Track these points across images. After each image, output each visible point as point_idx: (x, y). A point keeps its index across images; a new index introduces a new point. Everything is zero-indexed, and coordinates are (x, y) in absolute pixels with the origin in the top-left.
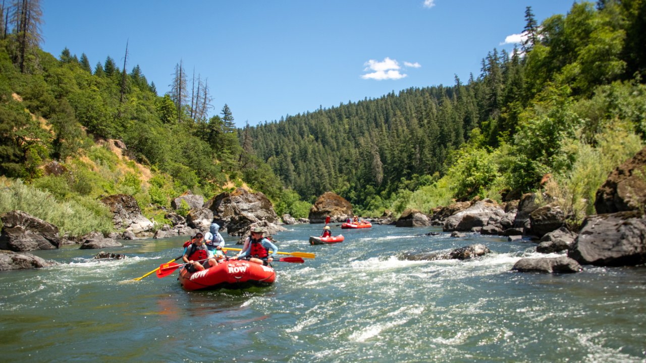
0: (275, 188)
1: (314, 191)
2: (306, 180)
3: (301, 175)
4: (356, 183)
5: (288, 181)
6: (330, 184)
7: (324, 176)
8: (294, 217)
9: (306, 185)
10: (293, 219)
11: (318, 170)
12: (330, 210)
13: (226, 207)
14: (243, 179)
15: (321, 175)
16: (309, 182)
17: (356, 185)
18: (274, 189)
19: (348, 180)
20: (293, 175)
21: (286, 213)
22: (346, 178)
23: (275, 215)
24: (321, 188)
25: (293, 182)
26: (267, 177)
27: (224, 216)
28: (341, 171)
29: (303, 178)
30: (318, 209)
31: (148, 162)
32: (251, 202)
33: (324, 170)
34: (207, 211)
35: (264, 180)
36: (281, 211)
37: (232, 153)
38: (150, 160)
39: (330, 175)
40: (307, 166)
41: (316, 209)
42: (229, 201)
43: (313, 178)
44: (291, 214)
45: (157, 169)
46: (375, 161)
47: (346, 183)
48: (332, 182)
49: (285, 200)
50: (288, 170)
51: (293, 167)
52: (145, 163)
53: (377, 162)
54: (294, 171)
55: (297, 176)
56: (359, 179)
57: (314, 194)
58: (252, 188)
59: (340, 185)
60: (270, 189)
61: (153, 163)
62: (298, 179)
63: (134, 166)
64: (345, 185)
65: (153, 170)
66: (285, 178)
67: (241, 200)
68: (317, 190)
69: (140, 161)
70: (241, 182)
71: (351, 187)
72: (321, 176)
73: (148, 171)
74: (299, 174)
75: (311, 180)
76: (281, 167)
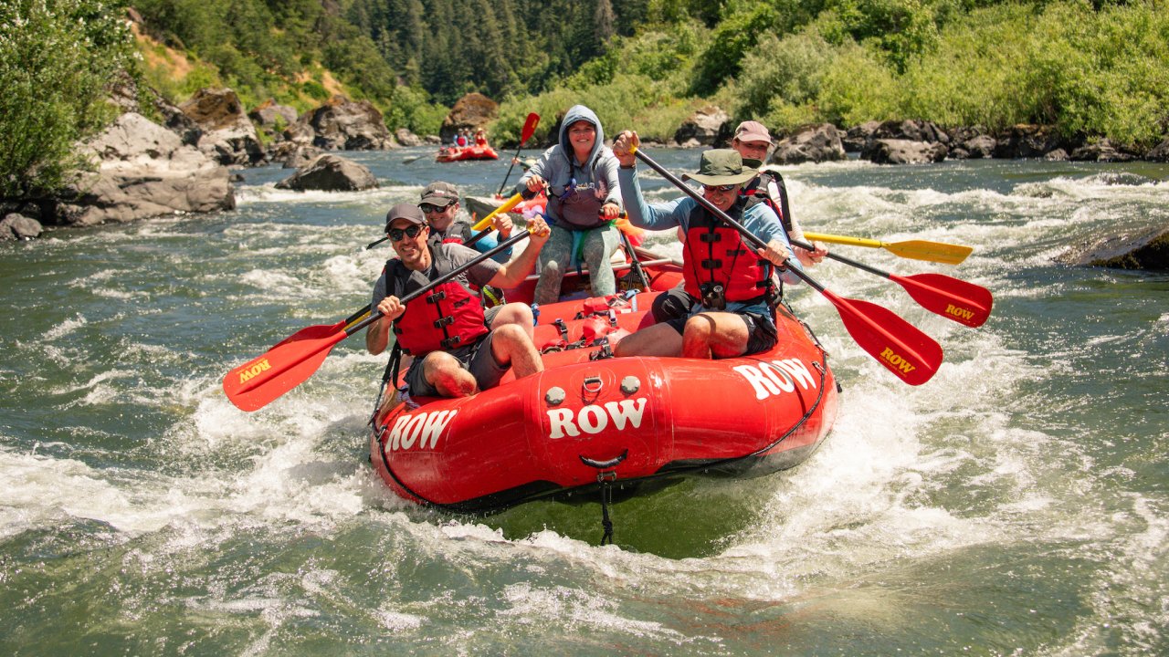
0: (381, 79)
1: (469, 71)
2: (452, 44)
3: (440, 33)
4: (562, 56)
5: (408, 45)
6: (506, 56)
7: (493, 38)
8: (417, 133)
9: (451, 56)
10: (414, 138)
11: (480, 21)
12: (472, 123)
13: (329, 122)
14: (322, 63)
15: (487, 35)
16: (457, 50)
17: (563, 61)
18: (381, 82)
19: (548, 48)
20: (420, 29)
21: (402, 127)
22: (544, 42)
23: (387, 131)
24: (487, 65)
25: (420, 46)
26: (367, 60)
27: (327, 133)
28: (533, 24)
29: (444, 39)
30: (454, 121)
31: (183, 45)
32: (354, 114)
33: (492, 23)
34: (307, 127)
35: (361, 66)
36: (395, 122)
37: (302, 17)
38: (184, 42)
39: (506, 34)
40: (455, 8)
41: (450, 122)
42: (331, 115)
43: (469, 39)
44: (412, 129)
45: (196, 57)
46: (600, 10)
47: (542, 54)
48: (510, 52)
49: (401, 102)
50: (408, 16)
51: (421, 8)
52: (177, 47)
53: (604, 11)
54: (424, 18)
55: (430, 33)
56: (569, 48)
57: (469, 78)
58: (341, 81)
59: (530, 59)
60: (373, 82)
61: (189, 47)
62: (432, 42)
63: (165, 54)
64: (540, 59)
65: (190, 58)
66: (400, 36)
67: (342, 111)
68: (476, 70)
69: (170, 43)
70: (320, 70)
71: (552, 65)
72: (485, 37)
73: (183, 60)
74: (434, 29)
75: (464, 45)
76: (391, 8)
